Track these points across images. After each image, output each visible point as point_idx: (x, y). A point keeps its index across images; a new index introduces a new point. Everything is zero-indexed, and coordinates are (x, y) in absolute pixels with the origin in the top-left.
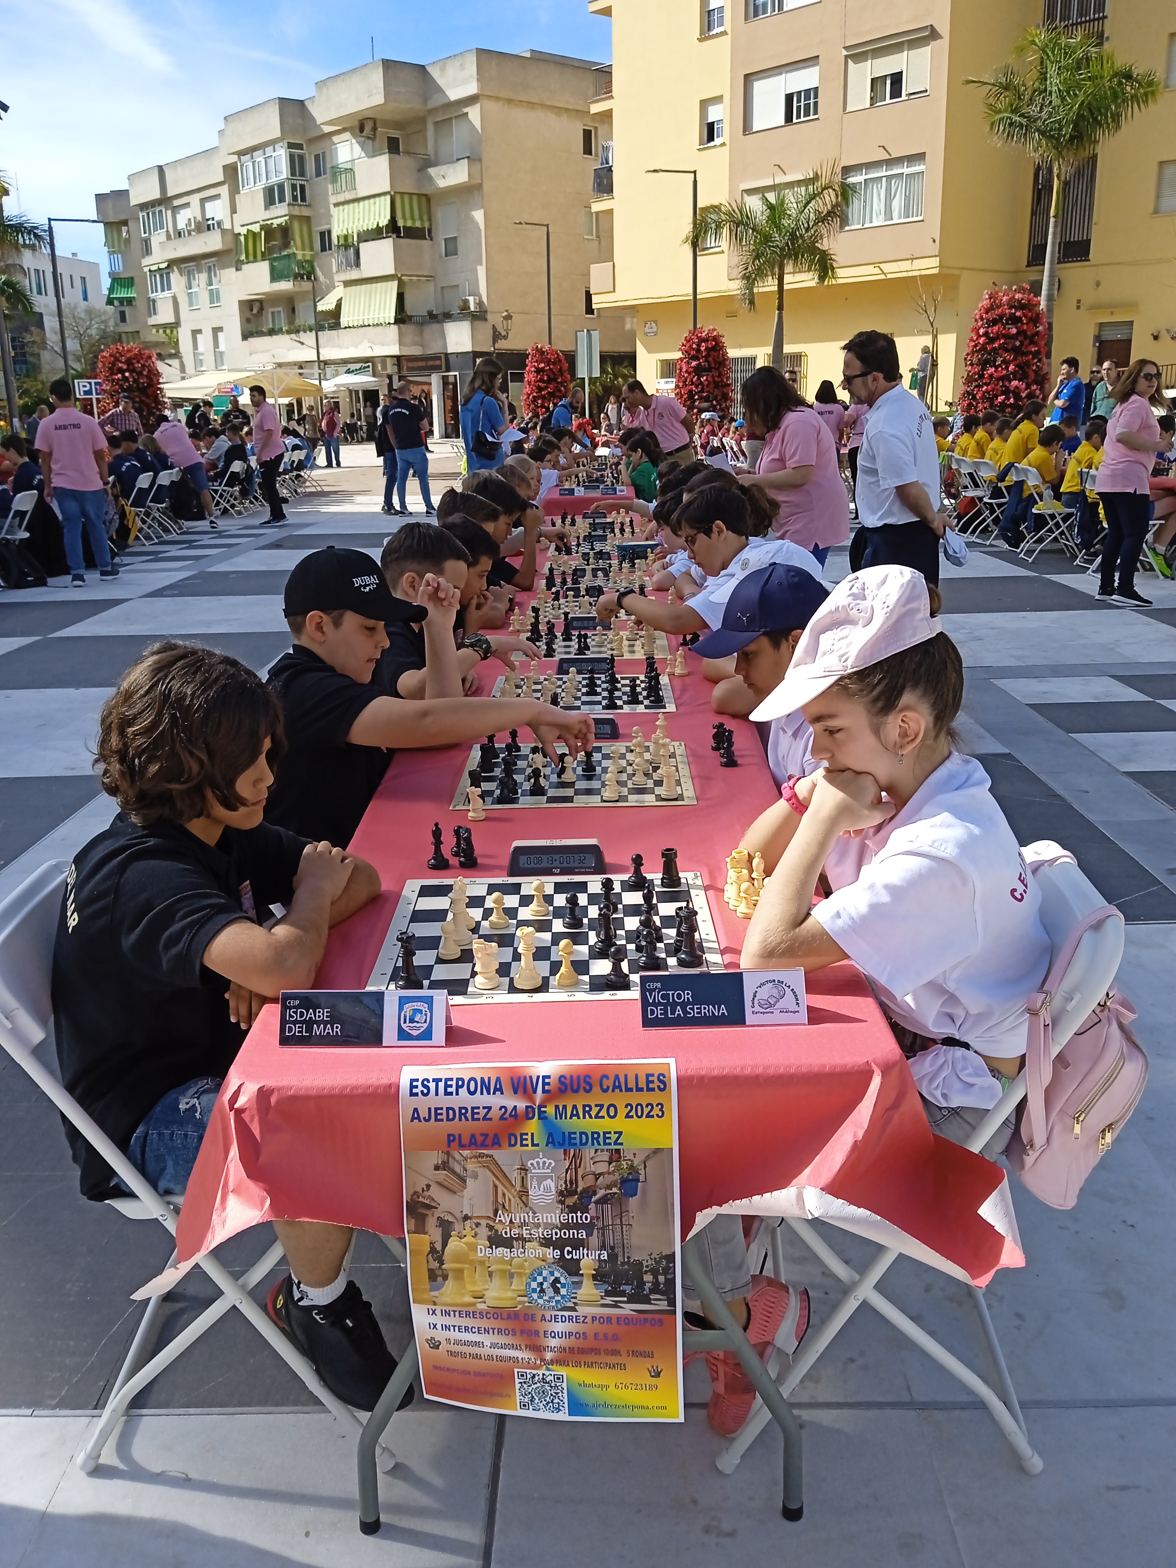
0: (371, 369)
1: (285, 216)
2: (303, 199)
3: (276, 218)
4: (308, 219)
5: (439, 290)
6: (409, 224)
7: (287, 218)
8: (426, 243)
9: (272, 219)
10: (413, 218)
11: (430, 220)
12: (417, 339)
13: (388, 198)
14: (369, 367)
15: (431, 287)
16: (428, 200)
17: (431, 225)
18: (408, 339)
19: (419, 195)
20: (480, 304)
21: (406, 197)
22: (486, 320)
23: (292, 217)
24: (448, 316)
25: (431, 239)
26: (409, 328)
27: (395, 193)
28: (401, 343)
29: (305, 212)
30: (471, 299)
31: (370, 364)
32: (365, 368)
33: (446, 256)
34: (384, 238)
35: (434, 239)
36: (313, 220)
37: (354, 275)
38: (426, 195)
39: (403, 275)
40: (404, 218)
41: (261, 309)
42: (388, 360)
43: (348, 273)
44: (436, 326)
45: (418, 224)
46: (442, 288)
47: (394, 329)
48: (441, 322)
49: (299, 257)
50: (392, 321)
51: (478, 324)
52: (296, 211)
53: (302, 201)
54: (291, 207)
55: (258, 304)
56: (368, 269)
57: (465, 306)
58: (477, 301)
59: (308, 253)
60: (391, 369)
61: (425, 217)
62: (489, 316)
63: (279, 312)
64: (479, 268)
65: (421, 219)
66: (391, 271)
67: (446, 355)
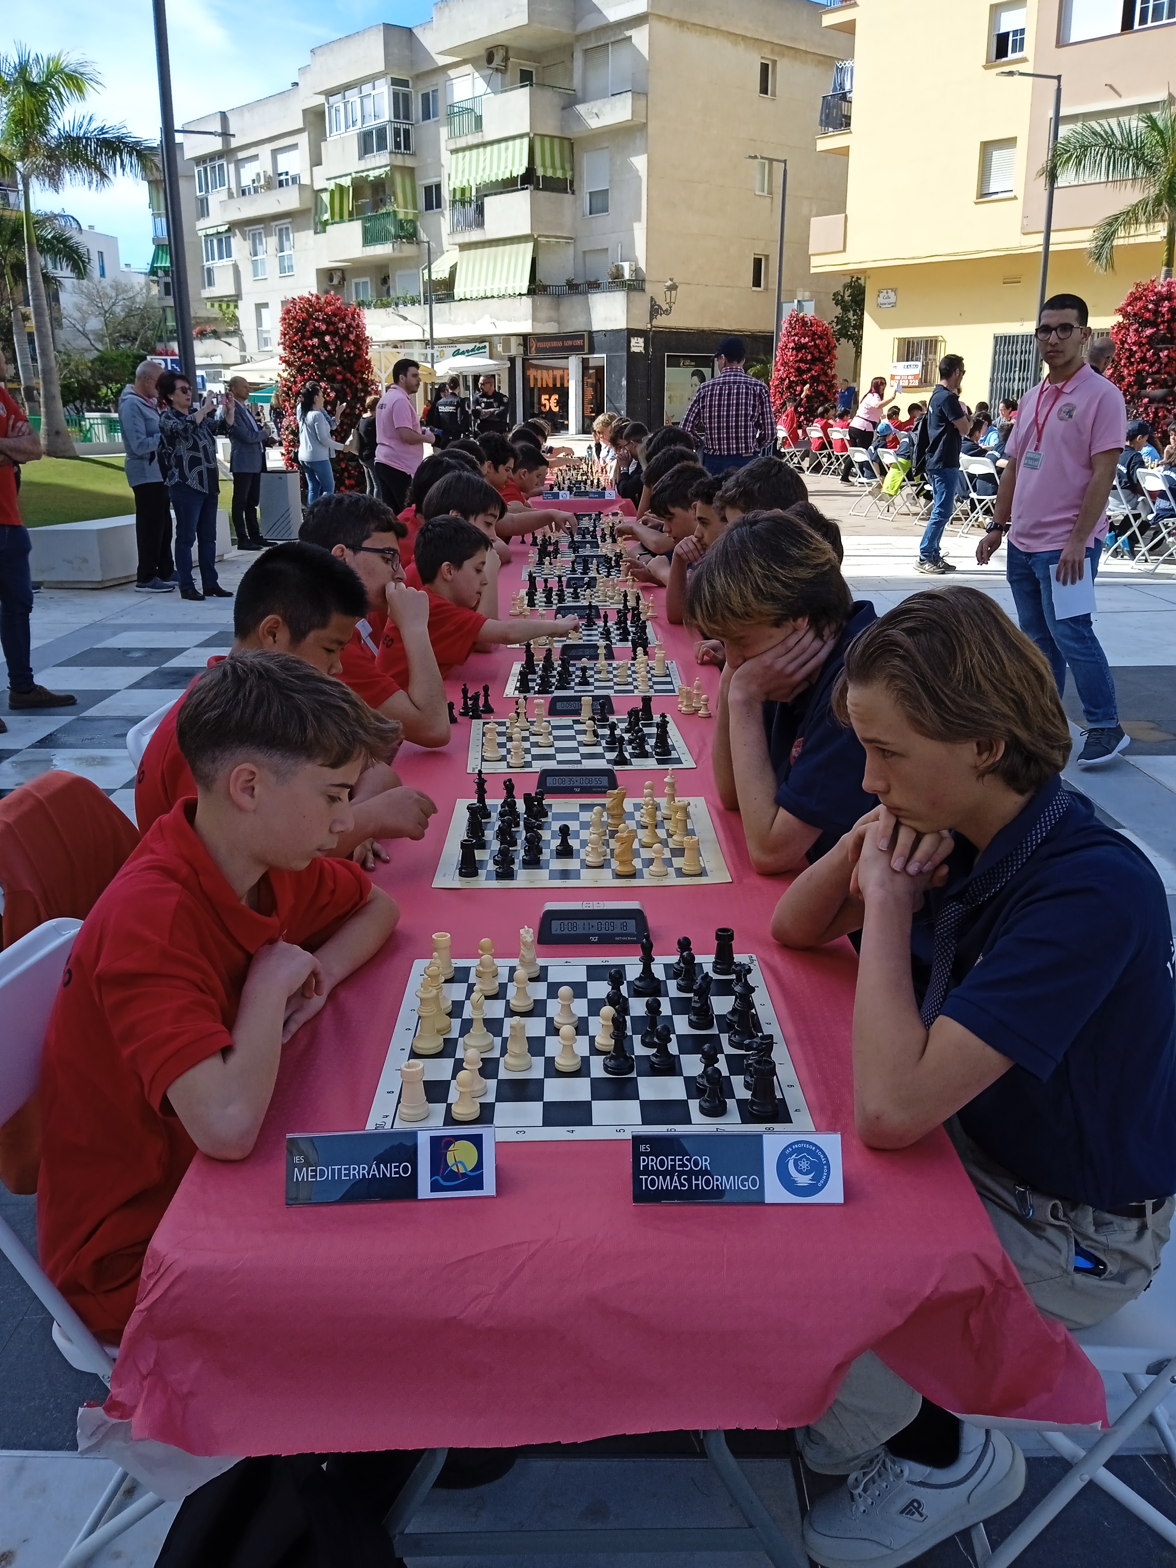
0: (487, 350)
1: (386, 166)
2: (407, 147)
3: (374, 169)
4: (411, 170)
5: (580, 254)
6: (549, 173)
7: (389, 168)
8: (567, 197)
9: (368, 170)
10: (553, 166)
11: (572, 169)
12: (553, 314)
13: (526, 141)
14: (485, 347)
15: (571, 250)
16: (572, 145)
17: (573, 176)
18: (543, 314)
19: (562, 139)
20: (637, 271)
21: (547, 140)
22: (643, 290)
23: (394, 168)
24: (594, 286)
25: (573, 193)
26: (544, 301)
27: (535, 134)
28: (534, 319)
29: (409, 162)
30: (626, 266)
31: (487, 344)
32: (479, 348)
33: (591, 214)
34: (518, 190)
35: (576, 192)
36: (416, 173)
37: (475, 235)
38: (570, 139)
39: (539, 236)
40: (544, 165)
41: (343, 279)
42: (513, 339)
43: (467, 233)
44: (577, 299)
45: (559, 174)
46: (584, 252)
47: (527, 301)
48: (586, 293)
49: (401, 216)
50: (525, 291)
51: (635, 295)
52: (399, 161)
53: (405, 149)
54: (393, 156)
55: (339, 274)
56: (493, 229)
57: (617, 275)
58: (634, 268)
59: (411, 211)
60: (515, 350)
61: (568, 166)
62: (647, 286)
63: (365, 283)
64: (636, 226)
65: (563, 168)
66: (527, 231)
67: (591, 333)
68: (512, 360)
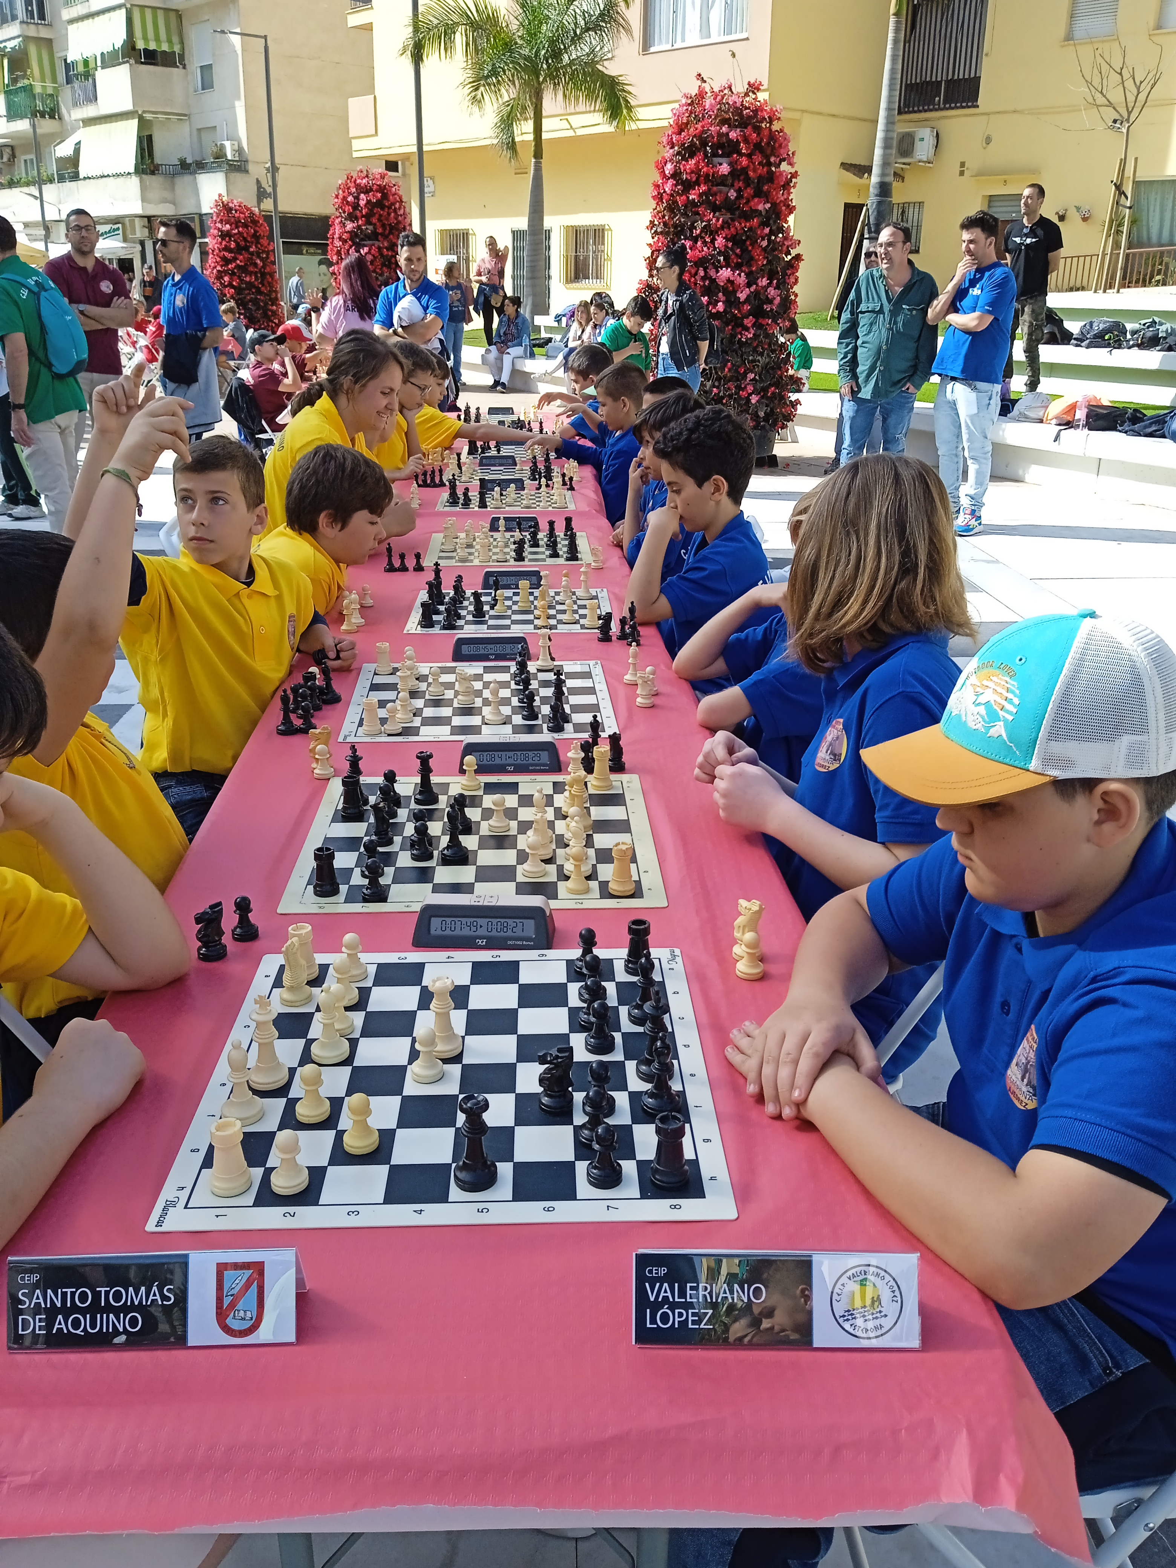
0: (120, 232)
1: (18, 37)
2: (42, 16)
3: (9, 39)
4: (49, 42)
5: (195, 132)
6: (152, 46)
7: (21, 39)
8: (176, 73)
9: (5, 41)
10: (157, 39)
11: (182, 42)
12: (167, 194)
13: (123, 12)
14: (118, 229)
15: (185, 128)
16: (179, 17)
17: (183, 49)
18: (154, 195)
19: (167, 10)
20: (240, 151)
21: (148, 13)
22: (247, 172)
23: (26, 39)
24: (201, 166)
25: (184, 68)
26: (154, 181)
27: (132, 5)
28: (144, 200)
29: (44, 33)
30: (228, 144)
31: (120, 226)
32: (114, 230)
33: (203, 89)
34: (120, 64)
35: (187, 66)
36: (55, 45)
37: (90, 111)
38: (177, 11)
39: (144, 112)
40: (145, 38)
42: (137, 220)
43: (85, 109)
44: (187, 178)
45: (165, 47)
46: (199, 130)
47: (135, 181)
48: (194, 173)
49: (38, 90)
50: (132, 170)
51: (237, 177)
52: (32, 31)
53: (39, 18)
54: (24, 26)
56: (105, 106)
57: (220, 155)
58: (236, 148)
59: (49, 85)
60: (140, 232)
61: (175, 39)
62: (251, 167)
63: (32, 160)
64: (237, 103)
65: (170, 41)
66: (128, 106)
67: (201, 215)
68: (142, 243)
